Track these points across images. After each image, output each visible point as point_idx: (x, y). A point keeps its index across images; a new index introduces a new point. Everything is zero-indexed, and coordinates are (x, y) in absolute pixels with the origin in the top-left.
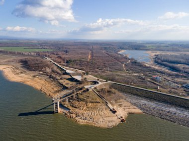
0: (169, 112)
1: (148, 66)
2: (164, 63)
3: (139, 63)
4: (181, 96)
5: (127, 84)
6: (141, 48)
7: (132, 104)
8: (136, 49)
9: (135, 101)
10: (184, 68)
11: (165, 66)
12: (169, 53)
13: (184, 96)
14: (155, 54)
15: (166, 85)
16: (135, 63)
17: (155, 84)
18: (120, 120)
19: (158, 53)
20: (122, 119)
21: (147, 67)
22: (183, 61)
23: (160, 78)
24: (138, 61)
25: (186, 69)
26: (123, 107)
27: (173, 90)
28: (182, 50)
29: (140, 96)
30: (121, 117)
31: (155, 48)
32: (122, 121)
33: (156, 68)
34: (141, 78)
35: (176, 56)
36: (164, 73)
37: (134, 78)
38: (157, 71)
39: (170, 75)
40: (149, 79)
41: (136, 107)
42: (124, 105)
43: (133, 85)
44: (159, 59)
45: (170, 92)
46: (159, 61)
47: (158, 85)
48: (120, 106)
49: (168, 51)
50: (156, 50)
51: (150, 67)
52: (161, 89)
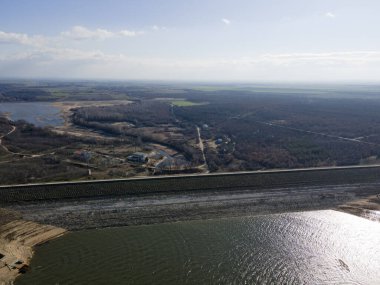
0: (115, 212)
1: (62, 132)
2: (91, 123)
3: (40, 129)
4: (128, 176)
5: (20, 182)
6: (38, 97)
7: (41, 223)
8: (26, 99)
9: (45, 214)
10: (124, 128)
11: (94, 128)
12: (97, 104)
13: (133, 175)
14: (70, 107)
15: (103, 164)
16: (29, 131)
17: (82, 166)
18: (17, 271)
19: (77, 105)
20: (20, 266)
21: (60, 136)
22: (120, 116)
23: (89, 152)
24: (36, 126)
25: (128, 129)
26: (19, 239)
27: (114, 170)
28: (117, 97)
29: (56, 200)
30: (19, 263)
31: (67, 95)
32: (23, 270)
33: (79, 134)
34: (52, 161)
35: (108, 109)
36: (95, 143)
37: (35, 165)
38: (81, 140)
39: (104, 144)
40: (68, 161)
41: (50, 226)
42: (21, 232)
43: (34, 181)
44: (80, 116)
45: (111, 175)
46: (81, 120)
47: (88, 167)
48: (10, 238)
49: (93, 100)
50: (70, 99)
51: (65, 136)
52: (95, 173)
